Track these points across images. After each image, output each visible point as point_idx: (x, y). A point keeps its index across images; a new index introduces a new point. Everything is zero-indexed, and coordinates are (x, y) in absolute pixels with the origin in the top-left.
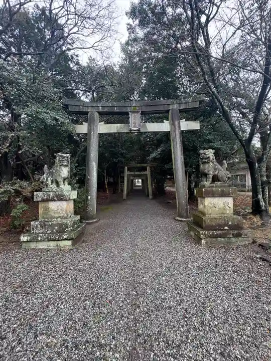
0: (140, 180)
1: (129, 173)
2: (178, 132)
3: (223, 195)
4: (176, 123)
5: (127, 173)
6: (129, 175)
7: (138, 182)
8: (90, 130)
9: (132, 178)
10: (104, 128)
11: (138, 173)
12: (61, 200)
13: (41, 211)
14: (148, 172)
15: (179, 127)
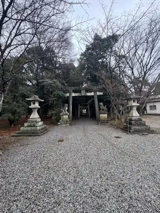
0: (85, 110)
1: (80, 107)
2: (96, 96)
3: (104, 114)
4: (96, 93)
5: (79, 107)
6: (80, 108)
7: (84, 111)
8: (70, 95)
9: (81, 109)
10: (74, 95)
11: (84, 107)
12: (67, 115)
13: (61, 118)
14: (88, 107)
15: (97, 94)
